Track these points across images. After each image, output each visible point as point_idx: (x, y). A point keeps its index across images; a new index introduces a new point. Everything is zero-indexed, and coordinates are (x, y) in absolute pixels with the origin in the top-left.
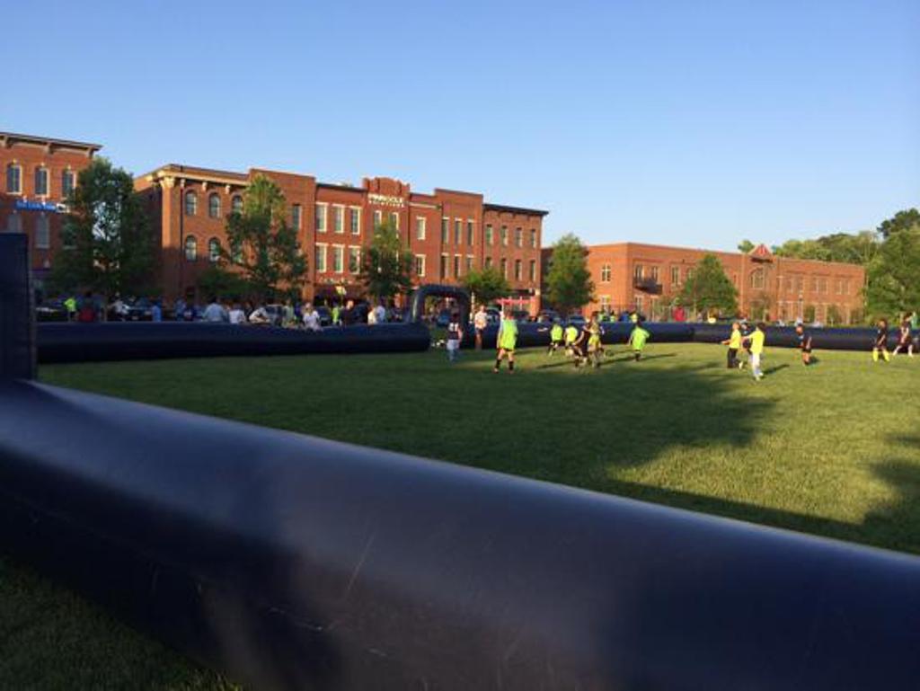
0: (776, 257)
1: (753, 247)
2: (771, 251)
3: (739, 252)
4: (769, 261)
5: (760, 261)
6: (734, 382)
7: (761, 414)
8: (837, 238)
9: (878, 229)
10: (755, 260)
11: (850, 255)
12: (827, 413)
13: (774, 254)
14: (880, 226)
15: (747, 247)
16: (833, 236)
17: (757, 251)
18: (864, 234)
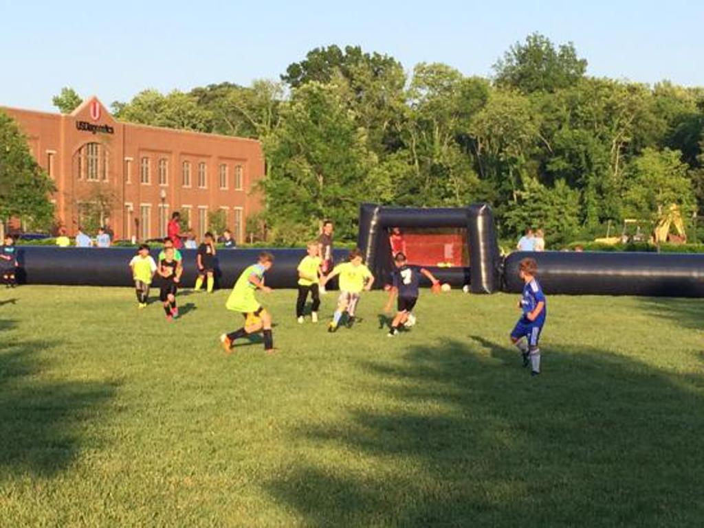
0: (122, 121)
1: (80, 102)
2: (111, 111)
3: (56, 110)
4: (108, 129)
5: (91, 128)
6: (44, 354)
7: (86, 411)
8: (218, 92)
9: (283, 78)
10: (83, 126)
11: (240, 122)
12: (199, 400)
13: (117, 116)
14: (286, 74)
15: (69, 101)
16: (213, 88)
17: (86, 109)
18: (261, 87)
